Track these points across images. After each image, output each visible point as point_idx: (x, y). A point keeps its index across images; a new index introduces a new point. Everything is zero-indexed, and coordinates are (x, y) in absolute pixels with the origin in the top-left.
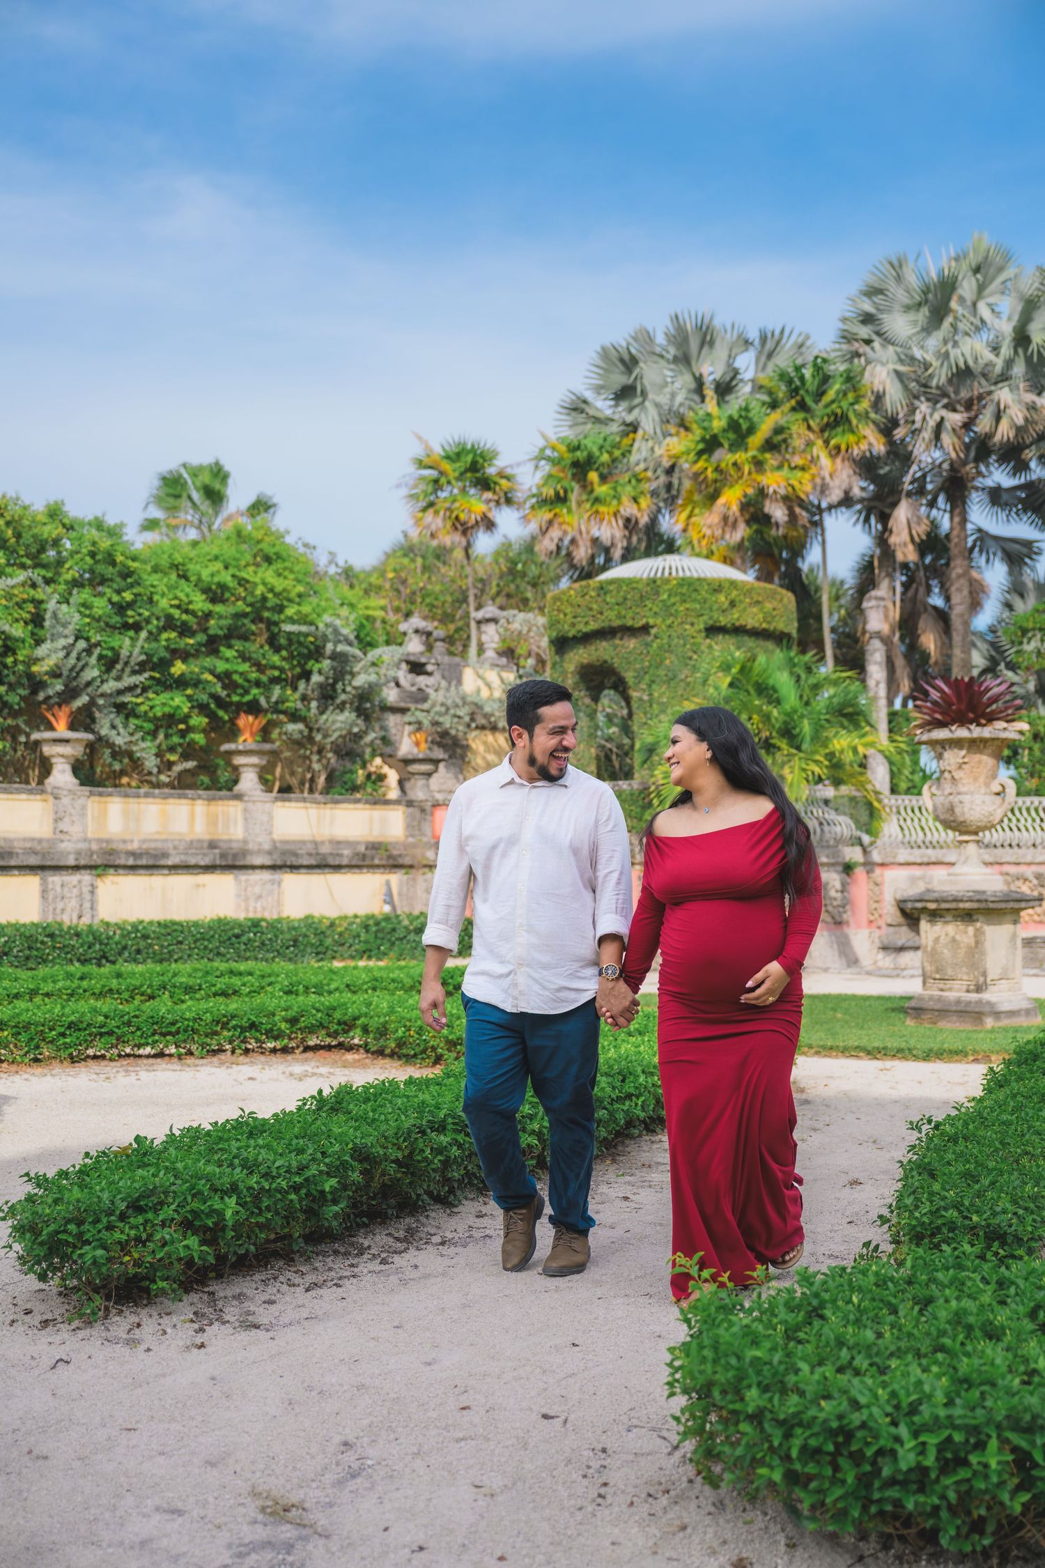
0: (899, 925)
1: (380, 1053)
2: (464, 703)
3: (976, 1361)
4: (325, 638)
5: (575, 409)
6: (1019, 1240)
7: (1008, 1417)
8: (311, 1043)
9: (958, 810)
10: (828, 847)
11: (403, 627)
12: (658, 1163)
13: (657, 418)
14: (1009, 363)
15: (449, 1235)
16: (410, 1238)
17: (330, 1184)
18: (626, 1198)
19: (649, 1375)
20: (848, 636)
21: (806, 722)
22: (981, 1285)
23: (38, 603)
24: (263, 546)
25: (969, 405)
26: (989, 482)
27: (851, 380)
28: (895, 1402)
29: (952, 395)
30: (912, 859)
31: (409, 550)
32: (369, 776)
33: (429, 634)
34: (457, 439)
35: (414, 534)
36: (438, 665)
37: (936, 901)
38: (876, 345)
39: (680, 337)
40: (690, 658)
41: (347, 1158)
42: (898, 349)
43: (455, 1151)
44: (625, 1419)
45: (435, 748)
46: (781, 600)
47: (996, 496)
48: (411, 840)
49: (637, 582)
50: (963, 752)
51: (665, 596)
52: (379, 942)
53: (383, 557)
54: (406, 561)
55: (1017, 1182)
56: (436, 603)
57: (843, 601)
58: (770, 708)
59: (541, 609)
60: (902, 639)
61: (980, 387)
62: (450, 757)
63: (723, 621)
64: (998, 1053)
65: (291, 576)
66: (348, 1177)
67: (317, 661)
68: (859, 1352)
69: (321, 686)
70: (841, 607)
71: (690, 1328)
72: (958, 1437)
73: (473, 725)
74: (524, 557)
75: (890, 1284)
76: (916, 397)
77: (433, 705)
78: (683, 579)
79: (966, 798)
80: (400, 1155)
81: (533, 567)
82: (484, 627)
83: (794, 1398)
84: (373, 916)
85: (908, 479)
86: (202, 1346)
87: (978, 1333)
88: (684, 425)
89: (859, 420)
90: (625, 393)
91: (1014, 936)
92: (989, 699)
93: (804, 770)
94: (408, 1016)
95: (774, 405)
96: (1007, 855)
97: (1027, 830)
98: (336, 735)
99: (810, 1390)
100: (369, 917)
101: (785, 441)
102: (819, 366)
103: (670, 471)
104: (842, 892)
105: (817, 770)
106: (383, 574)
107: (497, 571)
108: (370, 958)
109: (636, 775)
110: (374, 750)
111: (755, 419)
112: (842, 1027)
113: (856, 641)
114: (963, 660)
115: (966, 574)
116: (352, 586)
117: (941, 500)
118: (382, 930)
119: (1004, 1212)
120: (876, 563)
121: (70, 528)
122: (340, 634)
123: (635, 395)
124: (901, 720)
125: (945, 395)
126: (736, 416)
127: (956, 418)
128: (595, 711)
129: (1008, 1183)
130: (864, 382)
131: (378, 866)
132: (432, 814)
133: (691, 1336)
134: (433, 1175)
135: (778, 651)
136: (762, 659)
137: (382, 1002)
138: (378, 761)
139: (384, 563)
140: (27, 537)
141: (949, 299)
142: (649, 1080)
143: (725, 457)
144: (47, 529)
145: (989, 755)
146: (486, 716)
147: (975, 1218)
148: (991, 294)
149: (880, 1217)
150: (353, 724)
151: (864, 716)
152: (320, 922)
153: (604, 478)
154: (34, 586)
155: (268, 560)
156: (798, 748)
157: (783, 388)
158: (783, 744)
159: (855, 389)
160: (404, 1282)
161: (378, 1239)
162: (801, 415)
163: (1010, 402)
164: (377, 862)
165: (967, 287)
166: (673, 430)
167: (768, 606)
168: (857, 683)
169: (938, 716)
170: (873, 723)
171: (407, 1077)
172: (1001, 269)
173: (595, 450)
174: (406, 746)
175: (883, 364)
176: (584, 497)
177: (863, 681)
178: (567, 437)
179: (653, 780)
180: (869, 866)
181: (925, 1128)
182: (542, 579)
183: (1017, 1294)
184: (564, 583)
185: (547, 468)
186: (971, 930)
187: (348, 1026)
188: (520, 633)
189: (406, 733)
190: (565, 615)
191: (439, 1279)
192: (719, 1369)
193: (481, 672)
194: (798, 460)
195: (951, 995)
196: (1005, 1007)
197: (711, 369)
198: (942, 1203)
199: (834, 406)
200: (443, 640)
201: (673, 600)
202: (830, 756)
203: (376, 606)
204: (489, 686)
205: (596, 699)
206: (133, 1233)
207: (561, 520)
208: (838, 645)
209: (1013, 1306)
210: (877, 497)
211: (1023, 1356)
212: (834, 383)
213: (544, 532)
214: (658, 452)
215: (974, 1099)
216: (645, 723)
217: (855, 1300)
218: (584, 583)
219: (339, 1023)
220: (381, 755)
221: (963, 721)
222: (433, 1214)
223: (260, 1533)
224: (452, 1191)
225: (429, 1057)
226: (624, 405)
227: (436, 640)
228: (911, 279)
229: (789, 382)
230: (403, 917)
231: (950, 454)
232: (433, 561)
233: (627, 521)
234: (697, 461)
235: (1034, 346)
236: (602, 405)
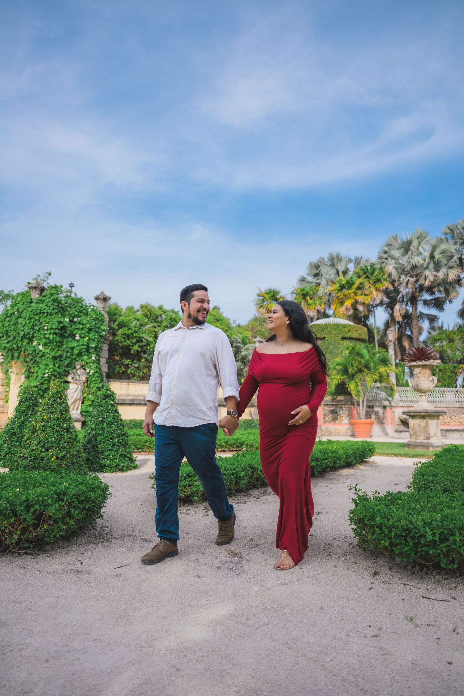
0: (400, 425)
5: (302, 280)
8: (232, 449)
9: (419, 386)
10: (379, 401)
11: (254, 340)
13: (326, 282)
14: (428, 264)
17: (242, 474)
18: (327, 486)
20: (382, 343)
21: (372, 364)
23: (156, 332)
24: (216, 317)
25: (417, 276)
26: (423, 298)
27: (381, 269)
28: (424, 521)
29: (411, 273)
30: (403, 405)
31: (256, 319)
34: (269, 288)
35: (257, 315)
37: (414, 412)
38: (389, 259)
39: (331, 259)
40: (337, 346)
41: (247, 467)
42: (395, 261)
46: (363, 330)
47: (426, 303)
49: (321, 325)
50: (421, 369)
51: (329, 329)
53: (248, 322)
54: (255, 322)
57: (381, 333)
58: (361, 359)
60: (398, 343)
61: (420, 271)
63: (346, 336)
65: (224, 325)
66: (247, 473)
70: (379, 335)
72: (445, 532)
76: (401, 274)
78: (335, 324)
79: (422, 382)
83: (392, 520)
84: (246, 420)
85: (399, 297)
86: (207, 515)
88: (334, 283)
89: (384, 280)
90: (316, 275)
92: (428, 353)
93: (372, 377)
95: (359, 277)
100: (245, 420)
101: (363, 287)
102: (372, 265)
103: (330, 295)
104: (383, 414)
105: (376, 377)
106: (248, 326)
111: (354, 281)
113: (385, 342)
115: (417, 324)
116: (241, 329)
117: (409, 303)
119: (448, 484)
120: (390, 322)
121: (164, 312)
122: (238, 341)
123: (319, 276)
124: (399, 365)
125: (409, 273)
126: (349, 280)
127: (412, 280)
130: (385, 270)
135: (363, 344)
136: (358, 346)
139: (249, 324)
140: (153, 315)
141: (410, 246)
142: (332, 455)
143: (346, 291)
144: (158, 312)
145: (429, 370)
148: (423, 244)
149: (408, 486)
150: (241, 366)
151: (389, 362)
153: (311, 298)
154: (155, 327)
155: (218, 320)
156: (370, 371)
157: (362, 272)
158: (365, 370)
159: (383, 272)
161: (255, 492)
162: (367, 280)
163: (429, 275)
165: (415, 243)
166: (331, 284)
167: (360, 332)
168: (386, 353)
169: (412, 358)
170: (391, 364)
172: (425, 237)
173: (308, 291)
175: (391, 265)
176: (306, 304)
177: (388, 352)
178: (300, 287)
180: (391, 407)
181: (419, 465)
185: (295, 296)
186: (424, 421)
194: (367, 293)
195: (419, 441)
196: (436, 445)
197: (341, 268)
198: (428, 481)
199: (377, 277)
201: (332, 330)
202: (379, 373)
203: (247, 334)
206: (188, 483)
210: (390, 303)
212: (377, 270)
214: (326, 291)
217: (407, 498)
219: (239, 443)
221: (420, 360)
223: (229, 559)
226: (316, 278)
228: (399, 241)
229: (364, 270)
230: (255, 420)
231: (411, 290)
232: (262, 322)
233: (318, 311)
234: (338, 293)
235: (436, 259)
236: (310, 279)
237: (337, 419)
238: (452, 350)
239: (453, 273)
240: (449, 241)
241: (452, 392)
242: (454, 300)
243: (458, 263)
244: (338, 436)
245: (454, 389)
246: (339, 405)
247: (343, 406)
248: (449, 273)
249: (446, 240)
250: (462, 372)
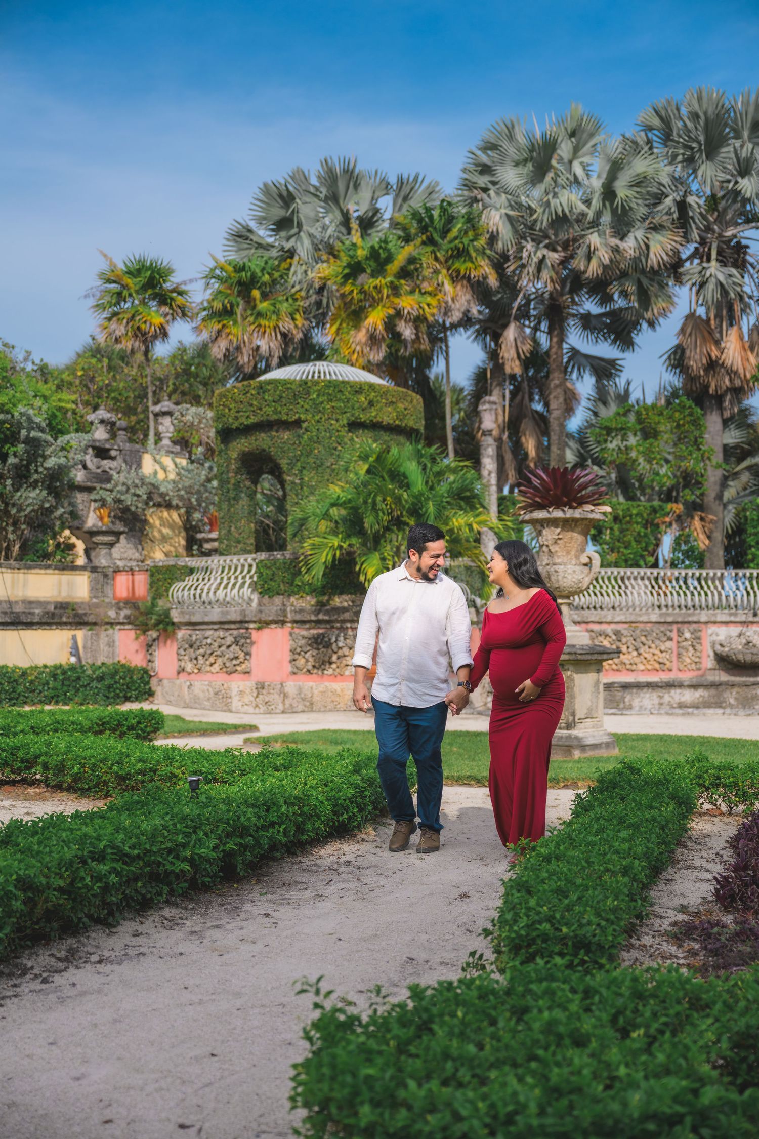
1: (59, 787)
2: (143, 484)
3: (566, 1070)
4: (19, 425)
5: (240, 237)
6: (600, 947)
7: (593, 1124)
9: (553, 578)
11: (91, 417)
12: (297, 882)
13: (310, 247)
14: (599, 214)
15: (107, 954)
16: (71, 959)
18: (267, 915)
19: (278, 1082)
20: (466, 433)
21: (431, 503)
22: (570, 995)
25: (566, 245)
26: (582, 310)
27: (471, 221)
28: (493, 1112)
29: (553, 237)
31: (96, 352)
32: (58, 545)
33: (113, 424)
34: (137, 258)
35: (101, 338)
36: (121, 451)
38: (492, 193)
39: (330, 177)
40: (335, 449)
41: (11, 888)
42: (509, 197)
43: (113, 878)
44: (254, 1125)
45: (118, 522)
46: (411, 402)
47: (587, 321)
48: (95, 600)
49: (291, 383)
50: (558, 530)
51: (314, 396)
52: (65, 688)
53: (74, 357)
54: (94, 361)
55: (601, 897)
56: (120, 398)
57: (462, 405)
58: (401, 491)
59: (210, 405)
60: (509, 437)
61: (575, 231)
62: (130, 530)
63: (363, 417)
64: (583, 780)
66: (11, 905)
67: (13, 445)
68: (463, 1065)
69: (16, 466)
70: (460, 410)
71: (312, 1044)
73: (151, 503)
74: (196, 361)
75: (491, 998)
76: (524, 238)
77: (116, 485)
78: (330, 382)
79: (560, 568)
80: (61, 883)
81: (204, 369)
82: (160, 420)
83: (403, 1113)
84: (61, 666)
85: (516, 305)
87: (567, 1041)
88: (332, 252)
89: (478, 254)
90: (283, 224)
91: (598, 682)
92: (579, 486)
94: (83, 754)
95: (407, 239)
96: (592, 615)
97: (608, 595)
98: (29, 509)
99: (418, 1105)
100: (56, 667)
101: (416, 270)
102: (446, 206)
103: (322, 289)
106: (73, 371)
107: (173, 372)
108: (57, 703)
109: (289, 547)
110: (63, 523)
111: (392, 250)
112: (457, 759)
113: (473, 438)
114: (558, 455)
115: (561, 384)
116: (46, 382)
117: (543, 323)
118: (68, 679)
119: (589, 923)
120: (488, 375)
122: (33, 422)
123: (293, 227)
124: (508, 503)
125: (546, 236)
126: (376, 247)
127: (554, 257)
128: (255, 492)
129: (593, 897)
130: (481, 223)
131: (66, 624)
132: (114, 579)
133: (314, 1053)
134: (93, 900)
135: (408, 444)
136: (394, 451)
137: (60, 742)
138: (67, 532)
139: (75, 362)
141: (550, 158)
142: (290, 809)
143: (369, 282)
145: (579, 533)
146: (162, 495)
147: (565, 930)
148: (583, 156)
149: (485, 930)
150: (44, 500)
151: (478, 499)
152: (14, 671)
153: (265, 296)
157: (415, 225)
159: (474, 228)
160: (62, 1000)
161: (41, 959)
162: (429, 249)
163: (598, 245)
164: (64, 619)
165: (565, 149)
166: (325, 257)
167: (401, 406)
168: (473, 472)
169: (538, 499)
170: (485, 504)
171: (73, 811)
172: (592, 135)
173: (258, 271)
174: (92, 521)
175: (497, 209)
176: (249, 312)
177: (478, 470)
178: (233, 260)
179: (301, 551)
182: (212, 380)
183: (600, 1002)
184: (230, 383)
185: (216, 286)
187: (30, 764)
188: (192, 423)
189: (92, 509)
190: (230, 410)
191: (94, 996)
192: (336, 1086)
193: (158, 457)
194: (426, 287)
196: (590, 741)
197: (356, 207)
198: (537, 918)
199: (457, 242)
200: (125, 429)
201: (321, 399)
203: (67, 399)
204: (164, 469)
205: (255, 482)
207: (228, 330)
208: (457, 441)
209: (597, 1013)
210: (491, 319)
211: (605, 1062)
212: (457, 223)
213: (215, 340)
214: (311, 275)
215: (564, 822)
216: (297, 503)
217: (460, 1014)
218: (245, 383)
219: (22, 761)
220: (70, 528)
221: (559, 505)
222: (93, 935)
224: (111, 913)
225: (101, 790)
226: (283, 234)
227: (120, 429)
228: (521, 139)
229: (420, 220)
230: (87, 667)
231: (550, 287)
232: (117, 362)
233: (284, 335)
234: (343, 284)
235: (618, 200)
236: (264, 234)
237: (331, 663)
238: (649, 461)
239: (661, 243)
240: (655, 151)
241: (642, 578)
242: (661, 320)
243: (676, 216)
244: (330, 711)
245: (648, 571)
246: (337, 621)
247: (349, 625)
248: (652, 244)
249: (646, 148)
250: (671, 524)
